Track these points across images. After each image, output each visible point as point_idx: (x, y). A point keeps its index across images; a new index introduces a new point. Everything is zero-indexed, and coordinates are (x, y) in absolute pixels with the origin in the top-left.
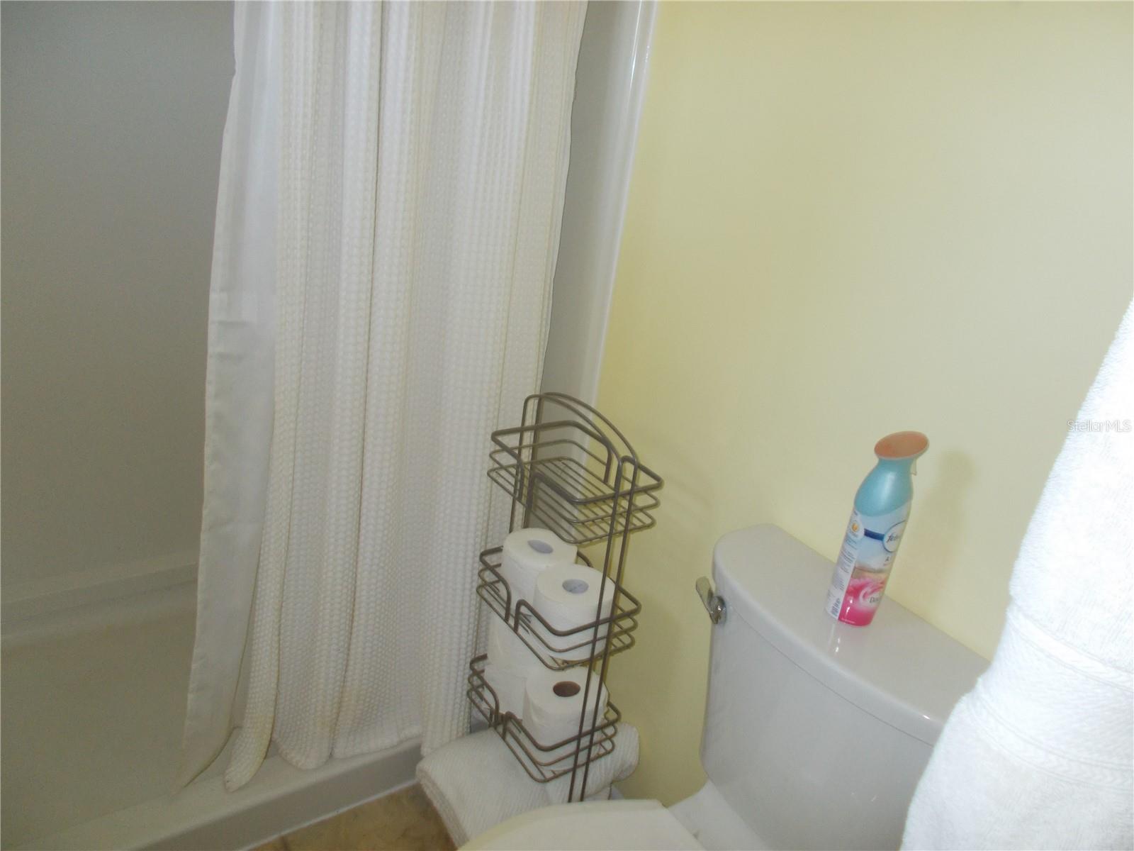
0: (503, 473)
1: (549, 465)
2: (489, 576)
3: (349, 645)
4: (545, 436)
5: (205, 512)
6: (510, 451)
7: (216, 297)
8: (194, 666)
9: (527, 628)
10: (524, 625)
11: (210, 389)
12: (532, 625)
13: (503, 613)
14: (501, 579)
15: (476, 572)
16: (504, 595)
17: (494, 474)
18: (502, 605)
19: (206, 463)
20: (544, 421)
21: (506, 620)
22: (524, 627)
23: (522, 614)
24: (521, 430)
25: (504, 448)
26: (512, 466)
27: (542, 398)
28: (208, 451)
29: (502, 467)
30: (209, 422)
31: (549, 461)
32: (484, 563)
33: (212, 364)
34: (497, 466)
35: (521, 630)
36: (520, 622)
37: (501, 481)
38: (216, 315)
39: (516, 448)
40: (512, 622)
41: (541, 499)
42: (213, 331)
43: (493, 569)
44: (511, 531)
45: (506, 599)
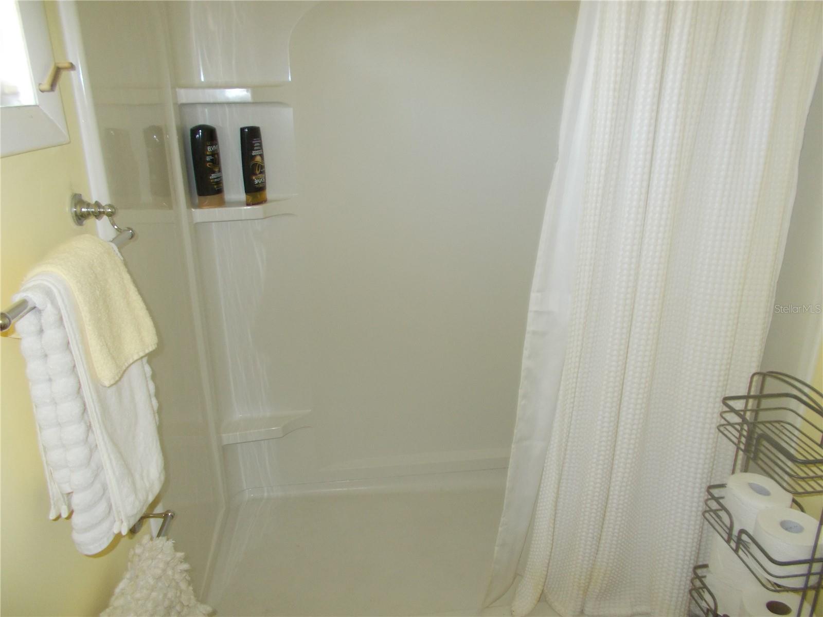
0: (729, 428)
1: (768, 425)
2: (714, 505)
3: (603, 524)
4: (765, 403)
5: (515, 431)
6: (737, 412)
7: (534, 296)
8: (500, 529)
9: (747, 553)
10: (744, 549)
11: (526, 353)
12: (751, 551)
13: (726, 536)
14: (723, 508)
15: (702, 499)
16: (727, 522)
17: (722, 429)
18: (725, 531)
19: (519, 399)
20: (766, 392)
21: (728, 542)
22: (743, 551)
23: (743, 541)
24: (746, 398)
25: (732, 410)
26: (738, 424)
27: (764, 375)
28: (521, 392)
29: (729, 424)
30: (523, 374)
31: (770, 422)
32: (710, 494)
33: (528, 338)
34: (725, 423)
35: (740, 552)
36: (741, 546)
37: (726, 432)
38: (533, 307)
39: (742, 411)
40: (733, 545)
41: (762, 452)
42: (530, 316)
43: (717, 500)
44: (733, 472)
45: (729, 525)
